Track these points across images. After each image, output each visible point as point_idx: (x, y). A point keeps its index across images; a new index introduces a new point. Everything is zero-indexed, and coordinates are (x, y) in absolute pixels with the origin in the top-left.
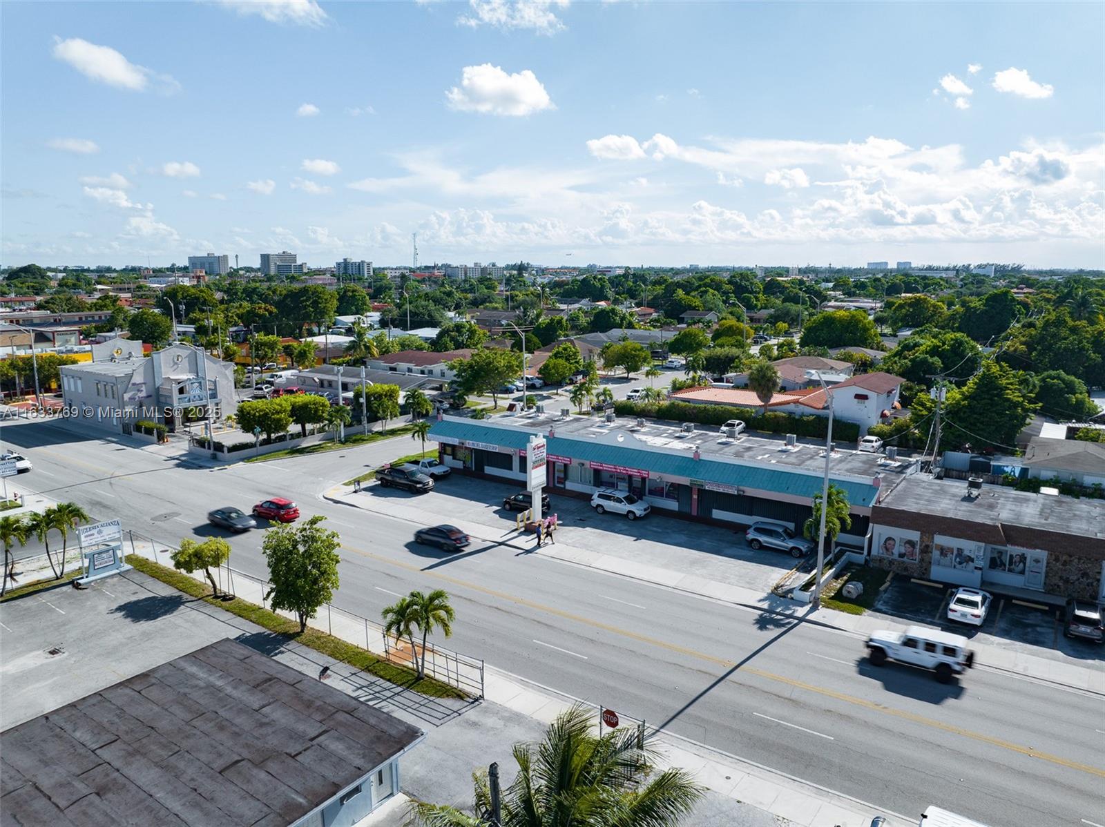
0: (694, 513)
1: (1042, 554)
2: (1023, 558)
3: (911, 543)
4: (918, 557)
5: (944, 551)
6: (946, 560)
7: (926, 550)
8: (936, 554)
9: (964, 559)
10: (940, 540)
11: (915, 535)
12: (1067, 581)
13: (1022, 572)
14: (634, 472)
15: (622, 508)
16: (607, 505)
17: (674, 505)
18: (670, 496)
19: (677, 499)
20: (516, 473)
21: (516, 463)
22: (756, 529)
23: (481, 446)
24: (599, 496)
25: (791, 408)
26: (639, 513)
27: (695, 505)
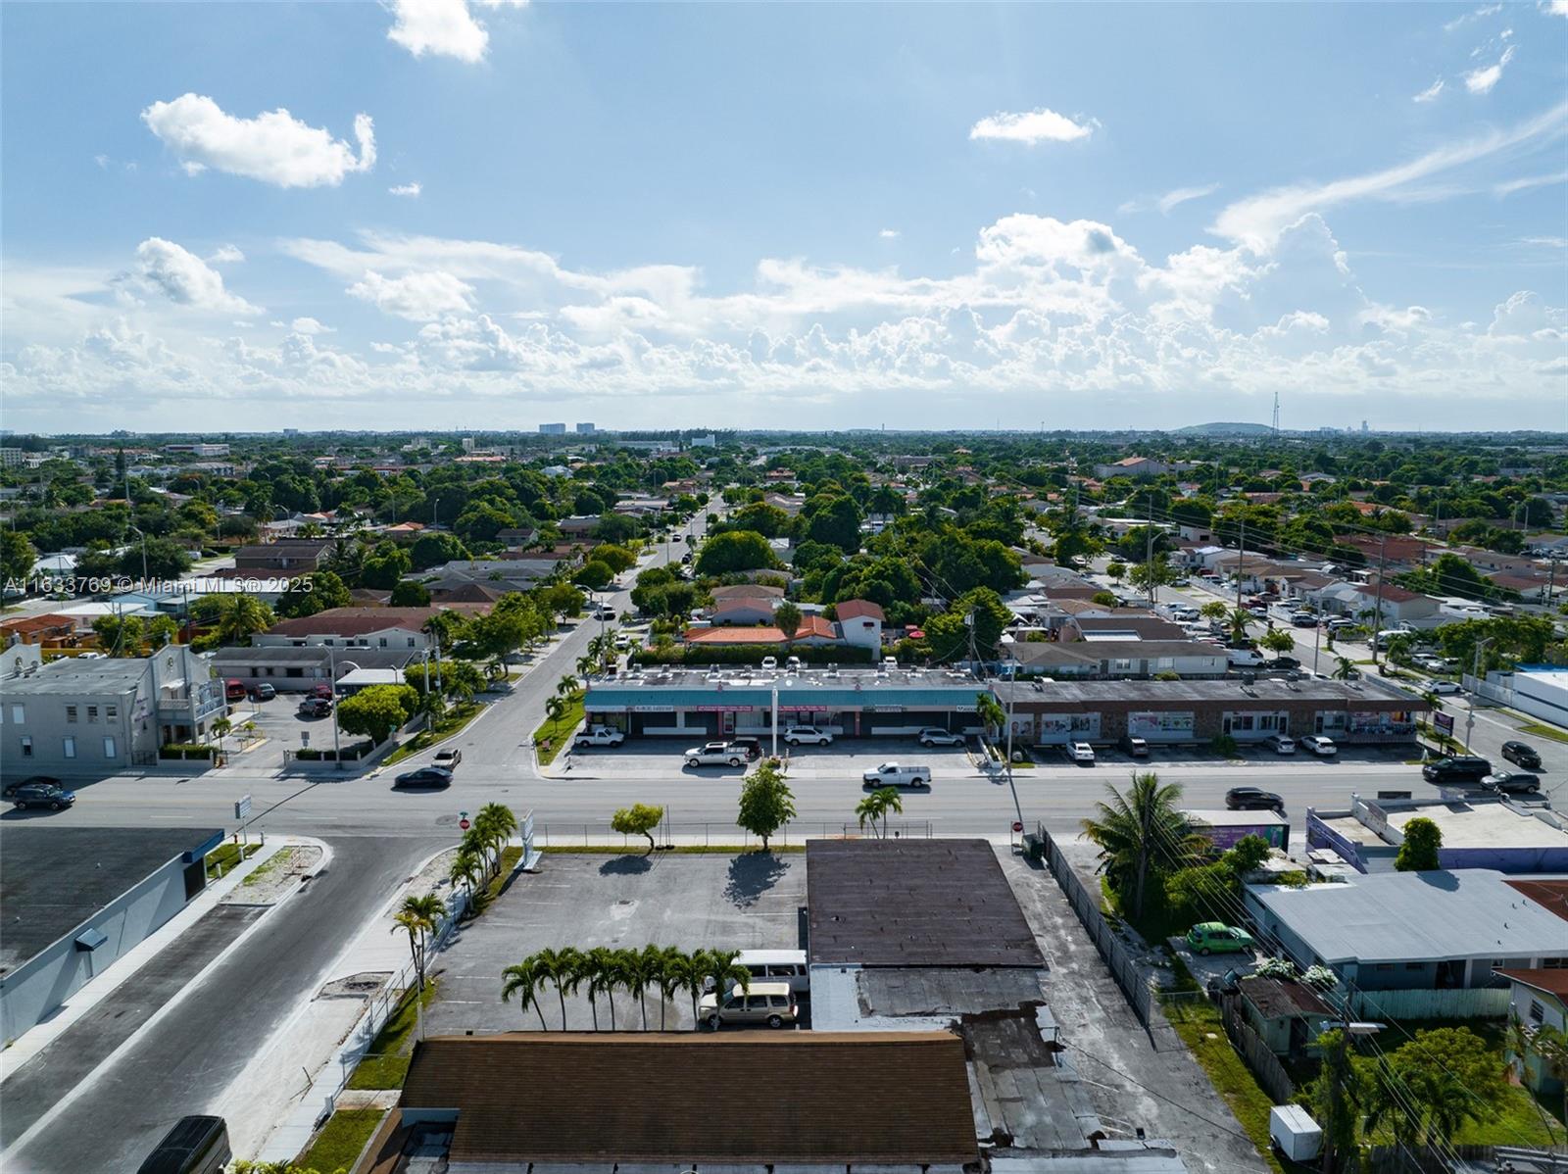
0: (858, 733)
1: (1097, 715)
2: (1088, 721)
3: (1028, 723)
4: (1033, 731)
5: (1047, 725)
6: (1050, 729)
7: (1038, 725)
8: (1043, 726)
9: (1060, 726)
10: (1046, 717)
11: (1030, 717)
12: (1111, 729)
13: (1088, 729)
14: (814, 708)
15: (816, 738)
16: (802, 738)
17: (839, 730)
18: (834, 723)
19: (842, 725)
20: (681, 729)
21: (681, 719)
22: (929, 733)
23: (653, 708)
24: (793, 732)
25: (809, 639)
26: (829, 739)
27: (858, 726)
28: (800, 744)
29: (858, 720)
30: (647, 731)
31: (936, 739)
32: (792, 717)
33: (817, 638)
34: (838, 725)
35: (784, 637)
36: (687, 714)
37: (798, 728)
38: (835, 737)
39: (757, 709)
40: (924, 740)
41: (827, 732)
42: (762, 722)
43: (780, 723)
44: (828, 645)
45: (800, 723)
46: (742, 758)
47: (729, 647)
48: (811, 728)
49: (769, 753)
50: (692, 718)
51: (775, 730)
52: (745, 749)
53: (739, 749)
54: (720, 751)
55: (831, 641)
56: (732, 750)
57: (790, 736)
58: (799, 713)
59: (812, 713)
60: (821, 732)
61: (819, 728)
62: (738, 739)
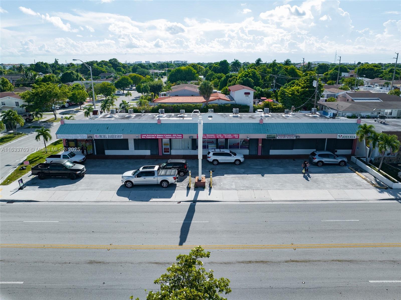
0: (259, 154)
14: (229, 136)
15: (232, 159)
16: (221, 159)
17: (247, 152)
18: (242, 147)
19: (248, 148)
20: (132, 151)
21: (131, 144)
22: (320, 155)
23: (107, 136)
24: (214, 154)
25: (216, 101)
26: (242, 160)
27: (260, 150)
28: (219, 163)
29: (260, 145)
30: (108, 152)
31: (325, 160)
32: (212, 143)
33: (221, 100)
34: (246, 148)
35: (204, 100)
36: (135, 140)
37: (218, 151)
38: (245, 157)
39: (186, 136)
40: (316, 160)
41: (240, 154)
42: (190, 146)
43: (204, 147)
44: (227, 104)
45: (218, 147)
46: (171, 180)
47: (175, 105)
48: (227, 151)
49: (195, 174)
50: (139, 143)
51: (200, 152)
52: (174, 172)
53: (169, 172)
54: (152, 174)
55: (228, 102)
56: (163, 172)
57: (212, 158)
58: (217, 139)
59: (227, 139)
60: (235, 154)
61: (234, 151)
62: (170, 161)
